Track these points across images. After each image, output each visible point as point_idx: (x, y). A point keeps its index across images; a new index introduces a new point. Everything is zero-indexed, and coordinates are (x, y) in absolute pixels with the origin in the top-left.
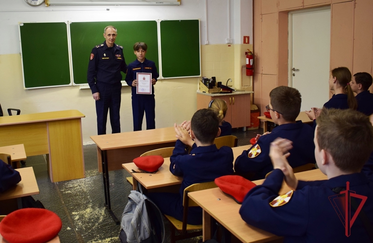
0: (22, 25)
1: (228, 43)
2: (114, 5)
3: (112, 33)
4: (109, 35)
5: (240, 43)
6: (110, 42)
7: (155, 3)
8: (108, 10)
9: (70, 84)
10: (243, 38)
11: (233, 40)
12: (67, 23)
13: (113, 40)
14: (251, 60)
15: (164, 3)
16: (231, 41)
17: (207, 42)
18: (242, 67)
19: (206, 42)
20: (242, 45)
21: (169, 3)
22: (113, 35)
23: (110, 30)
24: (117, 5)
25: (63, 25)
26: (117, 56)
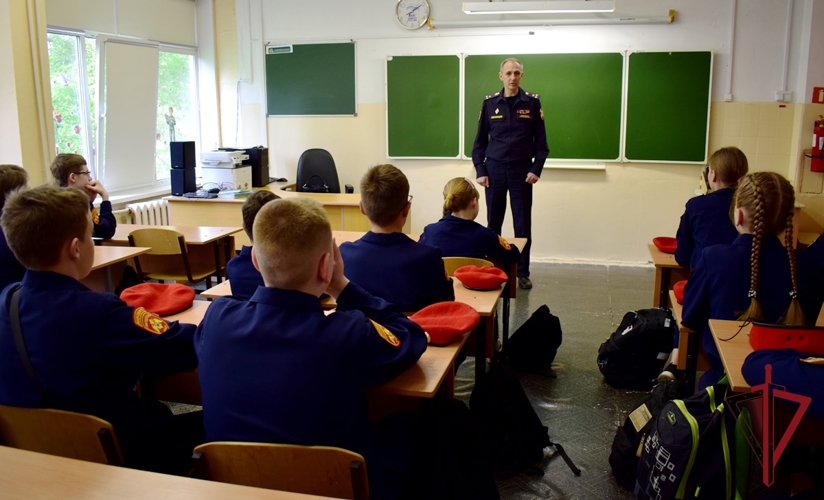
0: (391, 59)
1: (779, 101)
2: (541, 25)
3: (515, 70)
4: (509, 73)
5: (803, 101)
6: (511, 87)
7: (618, 20)
8: (532, 33)
9: (458, 157)
10: (812, 91)
11: (792, 94)
12: (460, 56)
13: (515, 83)
14: (821, 139)
15: (637, 20)
16: (787, 98)
17: (729, 97)
18: (804, 155)
19: (727, 96)
20: (806, 106)
21: (647, 20)
22: (517, 73)
23: (509, 66)
24: (547, 25)
25: (454, 59)
26: (521, 111)
